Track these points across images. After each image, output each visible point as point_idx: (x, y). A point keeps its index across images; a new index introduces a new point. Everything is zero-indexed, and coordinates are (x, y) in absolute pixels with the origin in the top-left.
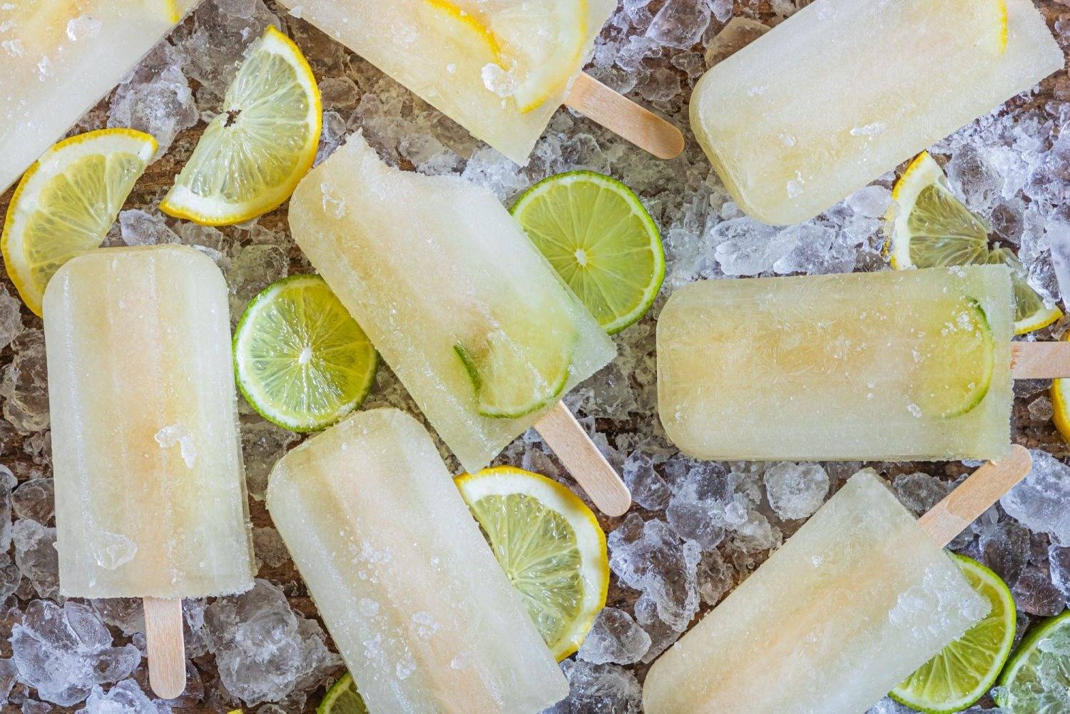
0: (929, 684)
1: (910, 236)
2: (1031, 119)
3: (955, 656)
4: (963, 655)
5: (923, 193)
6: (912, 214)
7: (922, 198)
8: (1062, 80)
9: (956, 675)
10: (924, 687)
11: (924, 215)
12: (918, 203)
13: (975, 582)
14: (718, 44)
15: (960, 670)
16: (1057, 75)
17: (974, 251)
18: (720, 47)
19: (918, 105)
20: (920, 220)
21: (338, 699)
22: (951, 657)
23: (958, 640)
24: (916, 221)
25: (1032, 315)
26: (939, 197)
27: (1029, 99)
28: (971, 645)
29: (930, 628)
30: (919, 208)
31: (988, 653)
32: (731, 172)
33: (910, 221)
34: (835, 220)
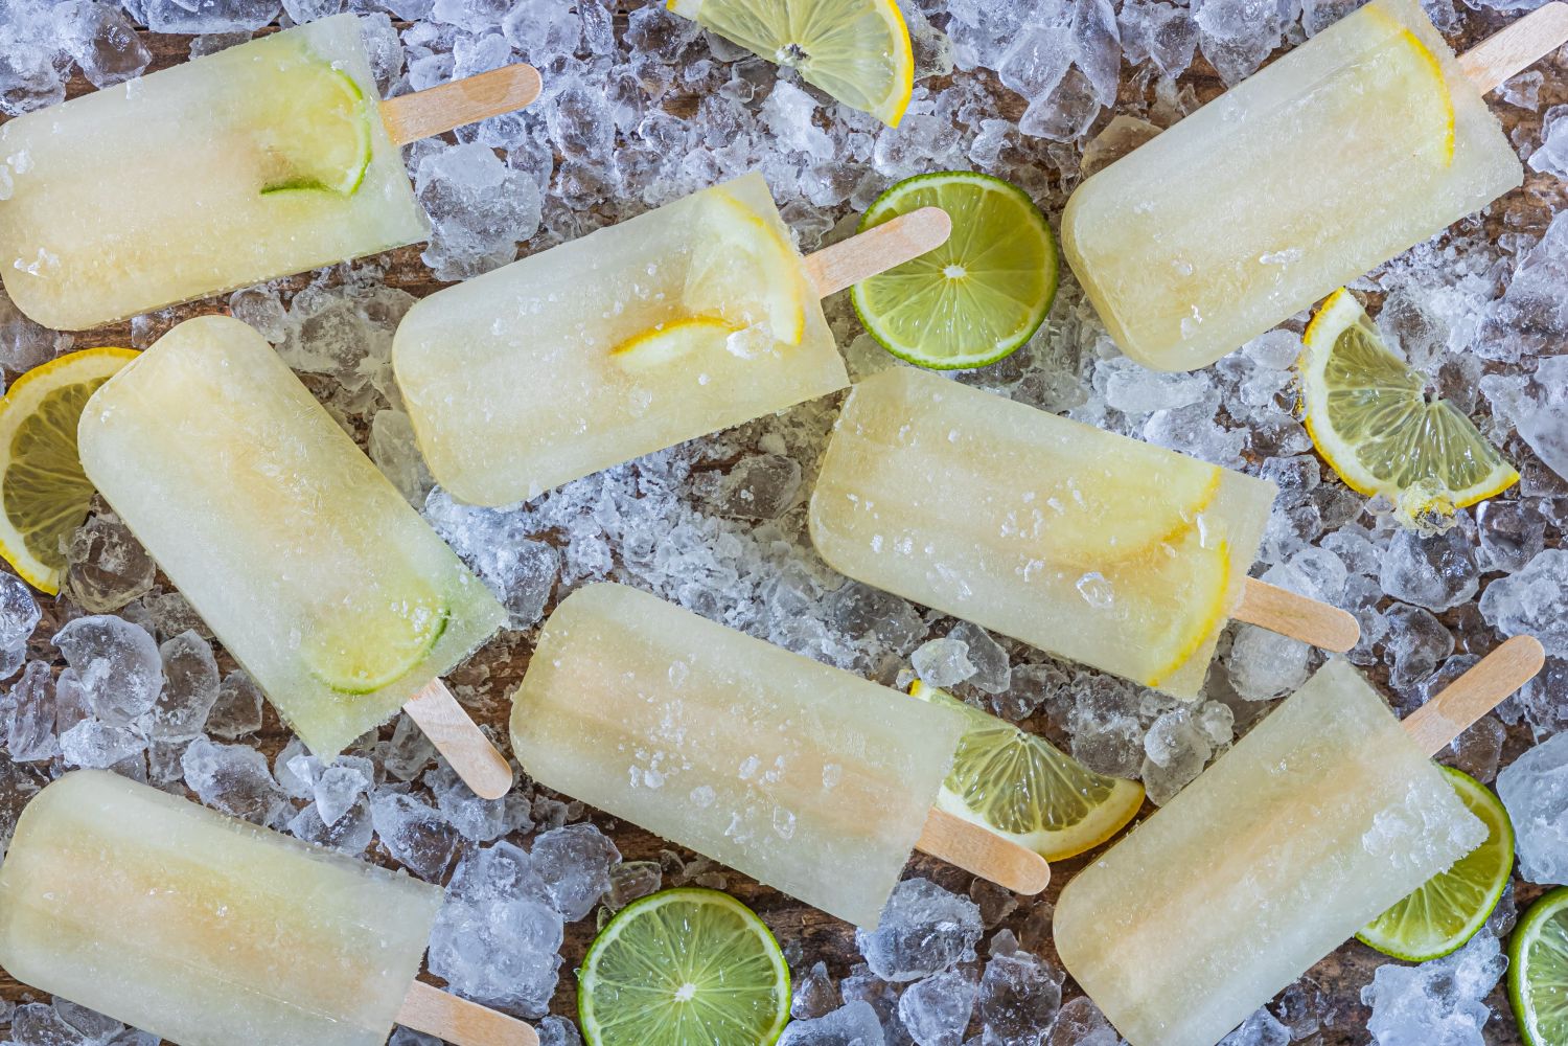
0: (1403, 924)
1: (1328, 391)
2: (1481, 253)
3: (1437, 891)
4: (1446, 890)
5: (1341, 337)
6: (1328, 364)
7: (1340, 344)
8: (1517, 203)
9: (1437, 914)
10: (1397, 927)
11: (1343, 364)
12: (1336, 350)
13: (1467, 800)
14: (1097, 148)
15: (1443, 908)
16: (1510, 196)
17: (1407, 406)
18: (1099, 151)
19: (1343, 227)
20: (1339, 370)
21: (607, 950)
22: (1430, 890)
23: (1446, 873)
24: (1333, 373)
25: (1482, 481)
26: (1361, 341)
27: (1478, 223)
28: (1457, 878)
29: (1412, 857)
30: (1337, 355)
31: (1477, 889)
32: (1113, 307)
33: (1327, 373)
34: (1230, 376)
